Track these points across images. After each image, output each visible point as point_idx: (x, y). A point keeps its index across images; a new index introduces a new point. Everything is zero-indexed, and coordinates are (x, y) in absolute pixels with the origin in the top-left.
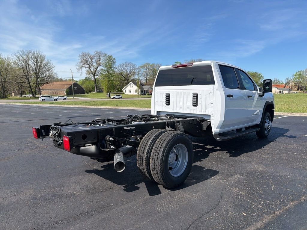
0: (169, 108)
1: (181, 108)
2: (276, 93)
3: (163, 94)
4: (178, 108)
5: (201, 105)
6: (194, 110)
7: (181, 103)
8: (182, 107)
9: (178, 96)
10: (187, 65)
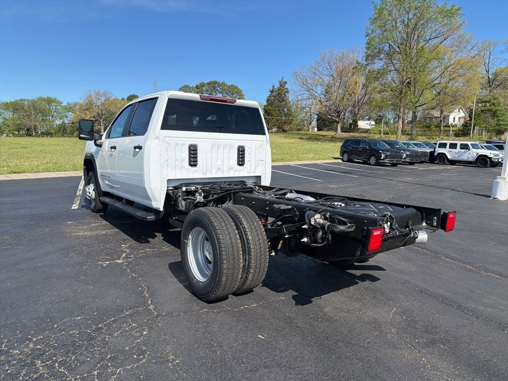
0: (196, 171)
1: (219, 169)
3: (183, 145)
4: (214, 171)
5: (250, 163)
6: (240, 170)
7: (220, 162)
8: (222, 168)
9: (213, 150)
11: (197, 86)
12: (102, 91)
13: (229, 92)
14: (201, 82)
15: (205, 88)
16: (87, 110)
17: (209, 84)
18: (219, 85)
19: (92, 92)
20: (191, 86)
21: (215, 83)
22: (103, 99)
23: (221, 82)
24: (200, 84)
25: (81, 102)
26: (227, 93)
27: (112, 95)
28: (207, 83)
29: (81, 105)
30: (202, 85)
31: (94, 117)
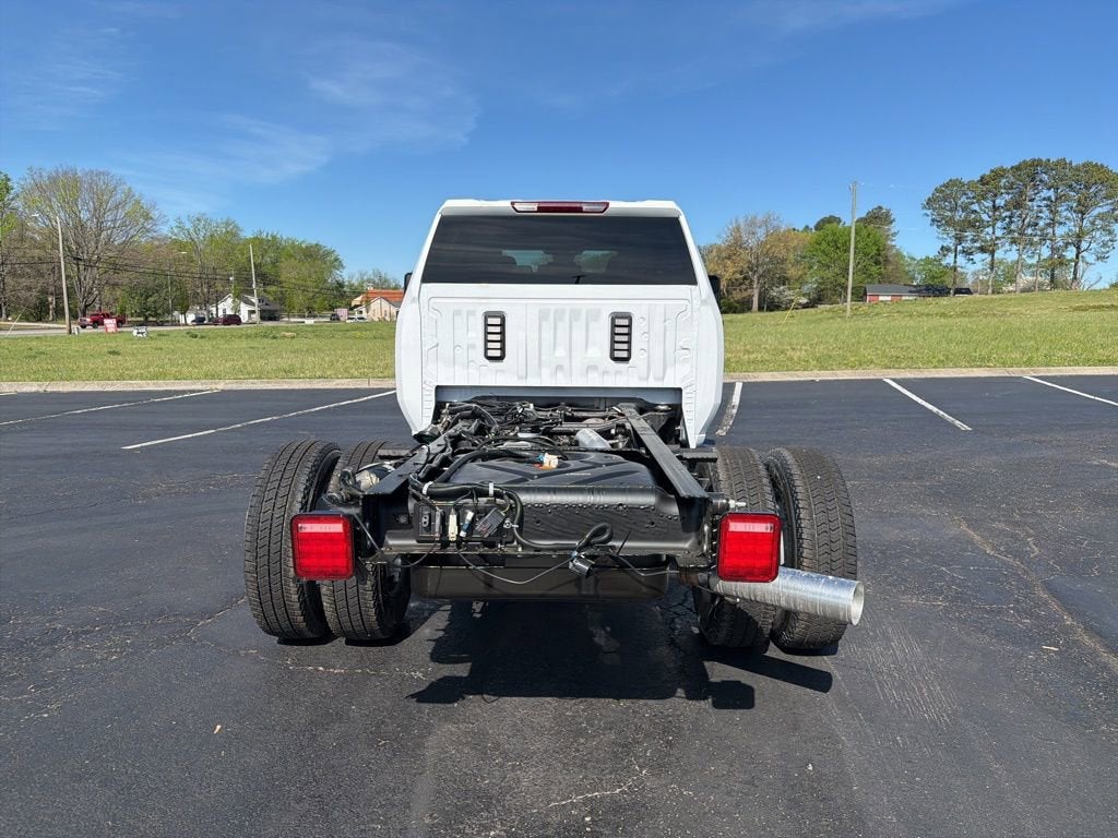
0: (503, 371)
1: (559, 368)
2: (388, 318)
3: (471, 313)
5: (646, 355)
6: (617, 373)
7: (561, 352)
8: (566, 366)
9: (544, 323)
10: (585, 208)
11: (982, 178)
12: (760, 218)
13: (1077, 182)
14: (995, 166)
15: (1004, 180)
16: (729, 258)
17: (1017, 168)
18: (1047, 166)
19: (742, 221)
20: (965, 180)
21: (1036, 163)
22: (761, 234)
23: (1053, 159)
24: (992, 171)
25: (719, 242)
26: (1070, 186)
27: (782, 222)
28: (1012, 168)
29: (719, 250)
30: (998, 174)
31: (741, 273)
